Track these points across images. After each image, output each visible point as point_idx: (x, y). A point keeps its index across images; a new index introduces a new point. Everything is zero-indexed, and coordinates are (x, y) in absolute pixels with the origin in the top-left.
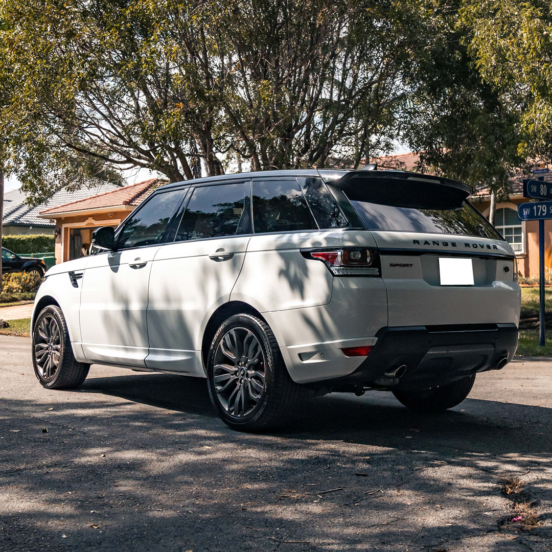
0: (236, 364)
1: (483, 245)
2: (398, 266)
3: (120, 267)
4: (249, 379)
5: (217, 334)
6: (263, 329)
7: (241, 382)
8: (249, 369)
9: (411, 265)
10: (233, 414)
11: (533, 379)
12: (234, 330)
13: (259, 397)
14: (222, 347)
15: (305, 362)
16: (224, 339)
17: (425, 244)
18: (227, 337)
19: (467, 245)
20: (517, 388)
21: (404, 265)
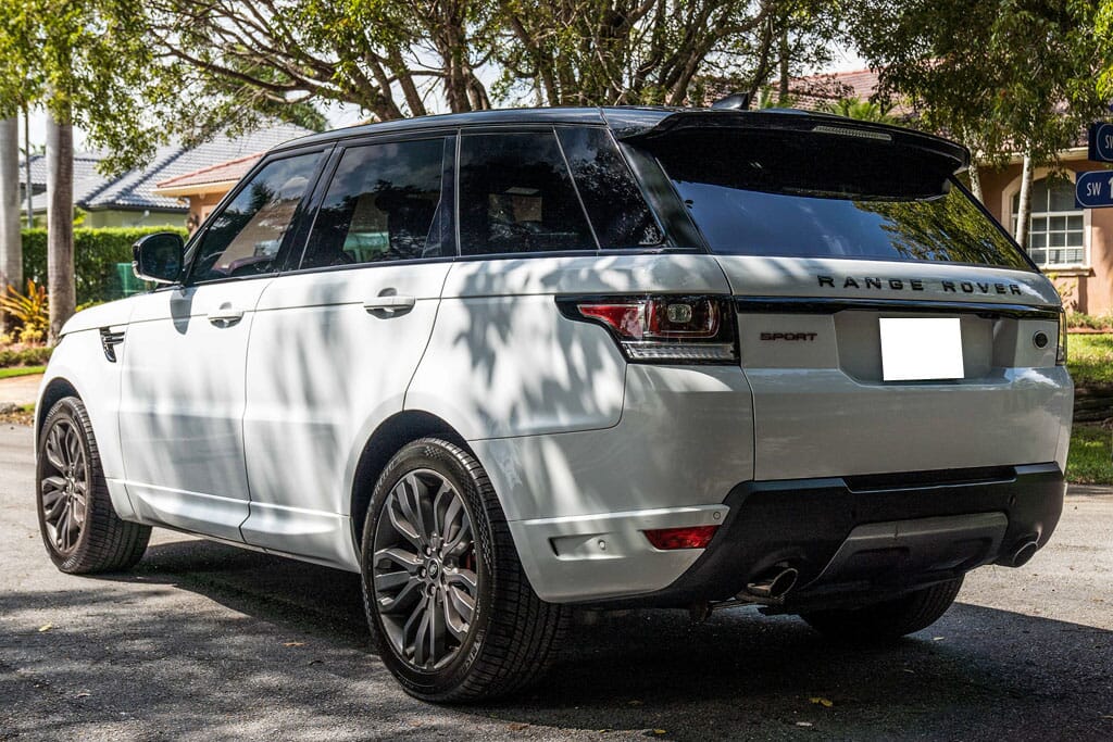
0: (420, 550)
1: (987, 285)
2: (783, 340)
3: (192, 322)
4: (446, 587)
5: (380, 482)
6: (474, 477)
7: (429, 592)
8: (446, 563)
9: (812, 336)
10: (412, 662)
11: (1095, 549)
12: (415, 475)
13: (466, 628)
14: (391, 510)
15: (564, 558)
16: (395, 494)
17: (846, 286)
18: (401, 488)
19: (948, 285)
20: (1061, 575)
21: (796, 337)
